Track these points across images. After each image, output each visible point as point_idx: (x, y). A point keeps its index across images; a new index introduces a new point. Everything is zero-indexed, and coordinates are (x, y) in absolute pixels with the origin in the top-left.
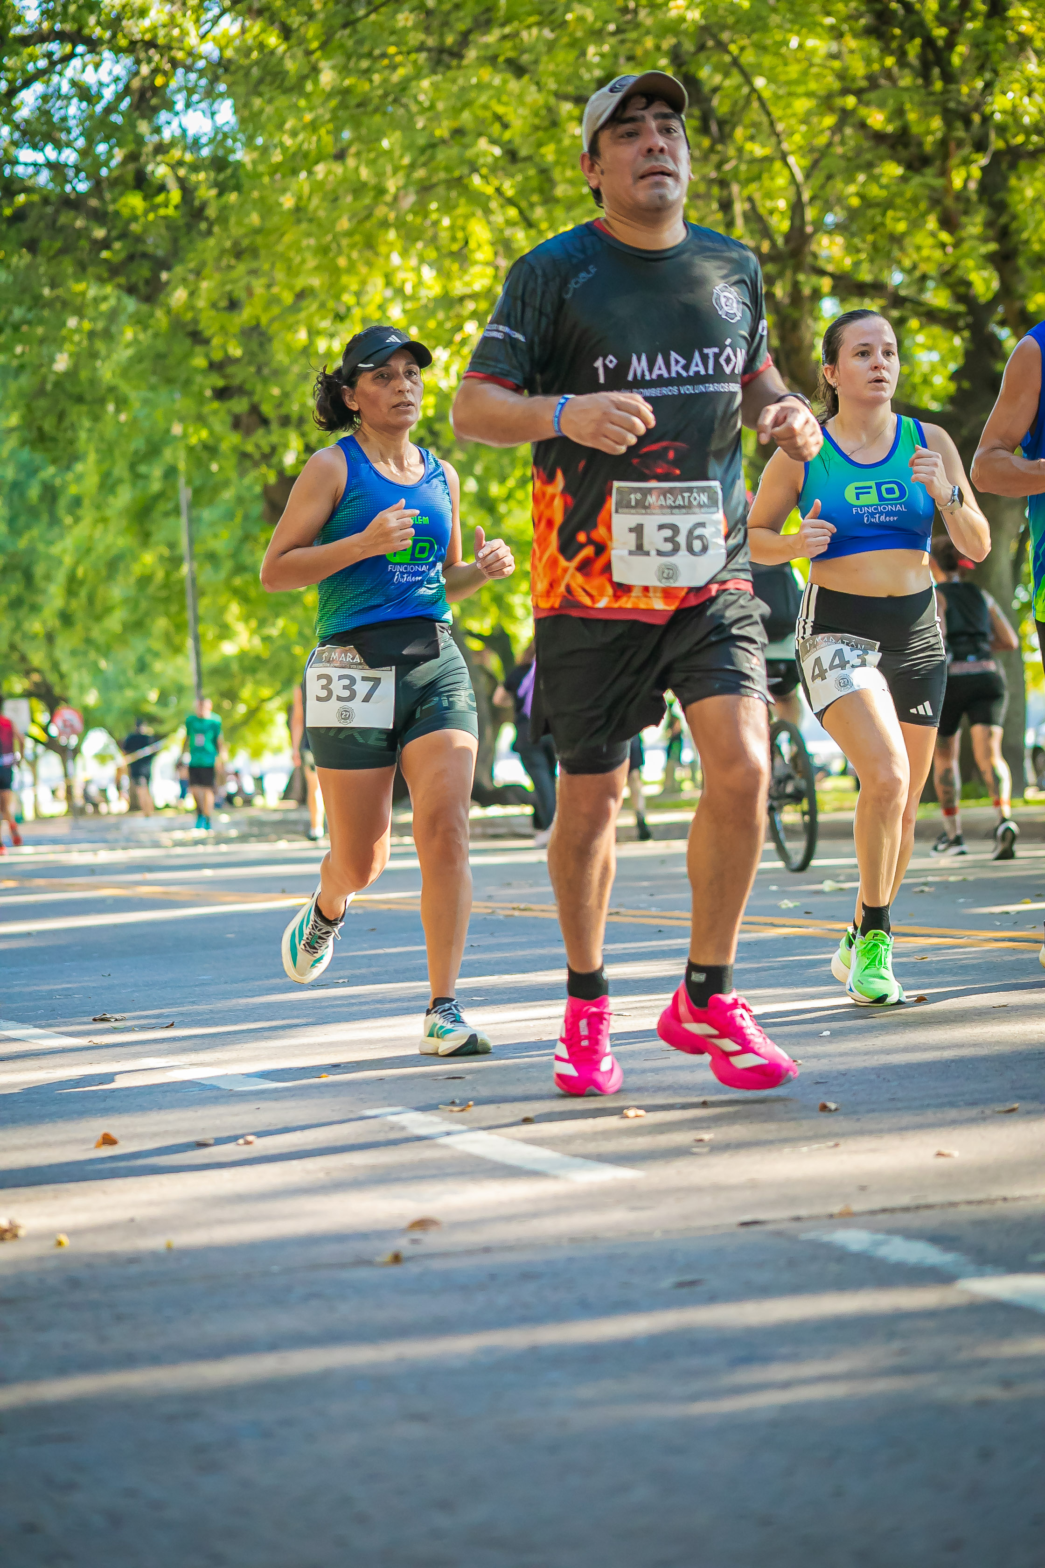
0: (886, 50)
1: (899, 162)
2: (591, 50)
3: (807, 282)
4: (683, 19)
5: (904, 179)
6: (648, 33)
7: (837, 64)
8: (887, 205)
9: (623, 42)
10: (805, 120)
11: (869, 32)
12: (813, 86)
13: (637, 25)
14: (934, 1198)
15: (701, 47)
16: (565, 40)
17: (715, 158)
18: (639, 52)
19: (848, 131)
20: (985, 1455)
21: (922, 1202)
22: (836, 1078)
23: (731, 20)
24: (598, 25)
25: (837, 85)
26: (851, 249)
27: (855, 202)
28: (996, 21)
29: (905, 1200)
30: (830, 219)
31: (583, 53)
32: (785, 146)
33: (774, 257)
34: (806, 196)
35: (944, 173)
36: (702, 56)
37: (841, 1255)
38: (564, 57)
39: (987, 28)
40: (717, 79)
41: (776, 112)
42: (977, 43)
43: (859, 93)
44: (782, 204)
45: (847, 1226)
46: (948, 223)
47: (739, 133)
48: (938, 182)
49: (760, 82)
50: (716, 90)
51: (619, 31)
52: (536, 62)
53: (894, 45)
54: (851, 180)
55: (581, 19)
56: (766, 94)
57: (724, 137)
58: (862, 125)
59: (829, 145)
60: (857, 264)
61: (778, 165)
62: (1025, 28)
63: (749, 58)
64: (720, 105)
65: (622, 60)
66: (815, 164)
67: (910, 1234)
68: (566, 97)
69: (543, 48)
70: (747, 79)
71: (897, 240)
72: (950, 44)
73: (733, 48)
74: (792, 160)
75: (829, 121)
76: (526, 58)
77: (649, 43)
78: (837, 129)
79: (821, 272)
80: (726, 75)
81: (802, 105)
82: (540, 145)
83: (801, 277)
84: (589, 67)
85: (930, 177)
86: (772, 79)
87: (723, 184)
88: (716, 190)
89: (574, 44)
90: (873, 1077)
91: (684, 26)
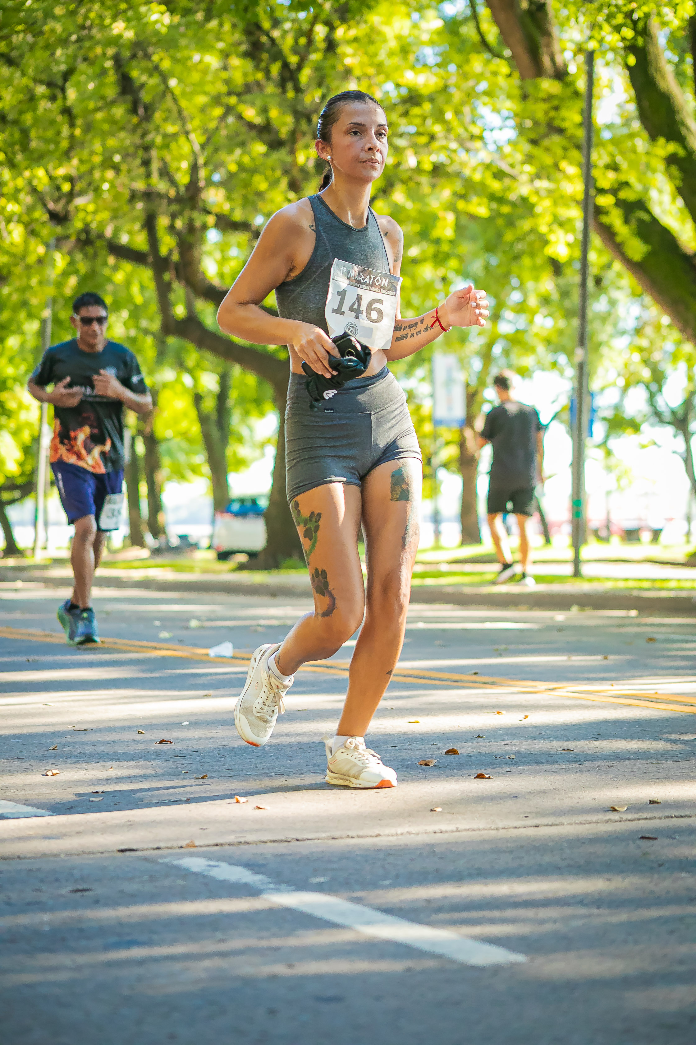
0: (257, 67)
1: (264, 142)
2: (59, 52)
3: (199, 219)
4: (120, 36)
5: (266, 155)
6: (98, 43)
7: (224, 75)
8: (254, 171)
9: (80, 48)
10: (203, 110)
11: (247, 55)
12: (209, 88)
13: (91, 38)
14: (250, 838)
15: (134, 56)
16: (41, 43)
17: (140, 132)
18: (91, 55)
19: (231, 120)
20: (272, 1012)
21: (242, 840)
22: (190, 754)
23: (154, 40)
24: (64, 35)
25: (223, 89)
26: (229, 198)
27: (233, 168)
28: (329, 55)
29: (231, 838)
30: (216, 177)
31: (53, 54)
32: (189, 127)
33: (178, 200)
34: (201, 161)
35: (292, 152)
36: (134, 63)
37: (186, 873)
38: (41, 55)
39: (325, 58)
40: (144, 78)
41: (183, 103)
42: (318, 68)
43: (238, 95)
44: (185, 165)
45: (191, 855)
46: (294, 186)
47: (158, 116)
48: (289, 159)
49: (173, 83)
50: (143, 85)
51: (79, 40)
52: (22, 56)
53: (263, 65)
54: (231, 152)
55: (53, 31)
56: (177, 91)
57: (148, 117)
58: (240, 117)
59: (217, 128)
60: (232, 210)
61: (182, 139)
62: (348, 61)
63: (166, 65)
64: (145, 97)
65: (79, 60)
66: (208, 140)
67: (233, 861)
68: (41, 82)
69: (26, 48)
70: (164, 79)
71: (260, 195)
72: (300, 67)
73: (155, 58)
74: (193, 136)
75: (218, 112)
76: (14, 54)
77: (99, 50)
78: (223, 118)
79: (208, 212)
80: (151, 76)
81: (201, 100)
82: (21, 113)
83: (195, 215)
84: (57, 62)
85: (282, 155)
86: (180, 80)
87: (147, 148)
88: (140, 153)
89: (48, 47)
90: (215, 754)
91: (121, 41)
